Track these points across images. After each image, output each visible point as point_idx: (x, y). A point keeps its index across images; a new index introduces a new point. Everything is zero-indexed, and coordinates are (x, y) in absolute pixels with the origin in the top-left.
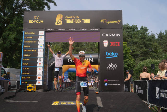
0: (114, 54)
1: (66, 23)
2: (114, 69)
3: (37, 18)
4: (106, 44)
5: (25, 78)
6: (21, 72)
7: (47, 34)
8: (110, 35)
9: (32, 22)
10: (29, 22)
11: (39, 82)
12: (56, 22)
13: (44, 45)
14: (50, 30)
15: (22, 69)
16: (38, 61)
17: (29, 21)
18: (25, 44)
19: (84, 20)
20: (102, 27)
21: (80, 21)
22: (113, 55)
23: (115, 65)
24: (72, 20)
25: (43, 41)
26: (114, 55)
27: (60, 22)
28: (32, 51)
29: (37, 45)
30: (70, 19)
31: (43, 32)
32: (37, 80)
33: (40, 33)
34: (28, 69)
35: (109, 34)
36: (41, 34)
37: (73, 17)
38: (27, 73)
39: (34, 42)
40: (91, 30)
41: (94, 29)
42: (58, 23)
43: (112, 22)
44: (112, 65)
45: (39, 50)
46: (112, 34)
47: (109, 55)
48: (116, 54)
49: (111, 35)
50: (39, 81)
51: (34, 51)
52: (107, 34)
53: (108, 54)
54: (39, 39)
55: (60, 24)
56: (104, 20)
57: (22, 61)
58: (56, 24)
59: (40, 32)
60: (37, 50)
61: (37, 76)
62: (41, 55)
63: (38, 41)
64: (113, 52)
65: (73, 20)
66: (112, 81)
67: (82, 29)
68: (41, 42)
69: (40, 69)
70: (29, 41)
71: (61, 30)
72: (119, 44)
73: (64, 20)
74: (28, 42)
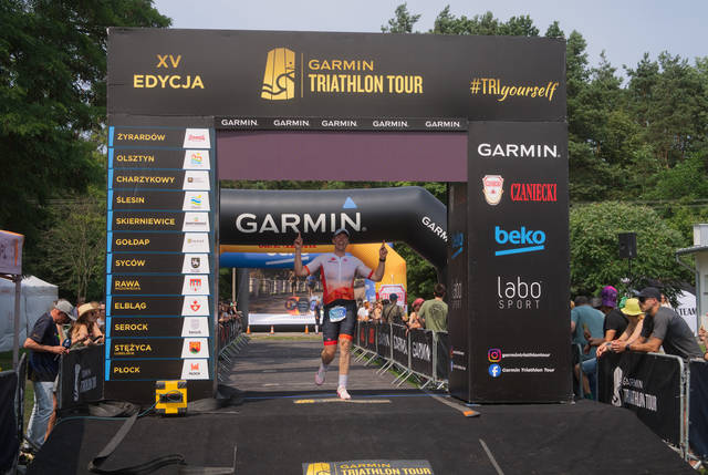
0: (531, 237)
1: (313, 90)
2: (528, 305)
3: (175, 66)
4: (493, 189)
5: (129, 349)
6: (109, 320)
7: (224, 141)
8: (512, 150)
9: (151, 81)
10: (136, 86)
11: (196, 367)
12: (264, 88)
13: (210, 193)
14: (237, 122)
15: (113, 306)
16: (187, 268)
17: (136, 77)
18: (120, 189)
19: (394, 80)
20: (478, 114)
21: (375, 84)
22: (523, 242)
23: (536, 287)
24: (339, 80)
25: (205, 177)
26: (530, 240)
27: (283, 85)
28: (157, 221)
29: (180, 196)
30: (331, 73)
31: (205, 132)
32: (183, 357)
33: (191, 138)
34: (143, 306)
35: (508, 146)
36: (197, 142)
37: (345, 62)
38: (137, 327)
39: (166, 180)
40: (428, 124)
41: (440, 124)
42: (276, 90)
43: (521, 91)
44: (523, 287)
45: (188, 218)
46: (523, 147)
47: (508, 241)
48: (539, 237)
49: (519, 152)
50: (195, 362)
51: (164, 222)
52: (499, 146)
53: (502, 237)
54: (184, 168)
55: (282, 96)
56: (484, 80)
57: (109, 271)
58: (265, 95)
59: (190, 132)
60: (180, 217)
61: (183, 339)
62: (197, 243)
63: (180, 176)
64: (523, 229)
65: (346, 80)
66: (520, 355)
67: (388, 123)
68: (199, 181)
69: (196, 306)
70: (139, 174)
71: (289, 123)
72: (549, 193)
73: (301, 78)
74: (136, 179)
